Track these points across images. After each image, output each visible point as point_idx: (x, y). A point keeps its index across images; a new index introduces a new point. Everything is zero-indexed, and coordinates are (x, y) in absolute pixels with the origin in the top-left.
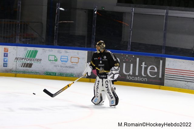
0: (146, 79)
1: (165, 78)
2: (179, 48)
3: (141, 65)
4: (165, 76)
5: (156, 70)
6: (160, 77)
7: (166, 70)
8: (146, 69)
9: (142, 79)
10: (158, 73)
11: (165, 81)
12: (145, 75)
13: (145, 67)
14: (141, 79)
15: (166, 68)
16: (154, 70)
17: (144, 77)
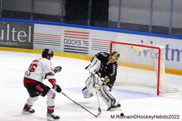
0: (16, 44)
1: (34, 42)
2: (46, 14)
3: (12, 31)
4: (34, 40)
5: (25, 35)
6: (30, 41)
7: (34, 35)
8: (16, 34)
9: (13, 44)
10: (27, 38)
11: (34, 45)
12: (15, 40)
13: (15, 32)
14: (11, 44)
15: (34, 33)
16: (24, 35)
17: (15, 42)
